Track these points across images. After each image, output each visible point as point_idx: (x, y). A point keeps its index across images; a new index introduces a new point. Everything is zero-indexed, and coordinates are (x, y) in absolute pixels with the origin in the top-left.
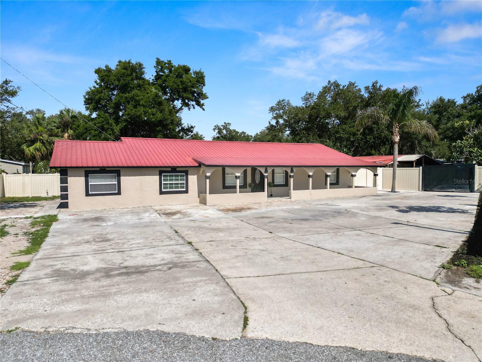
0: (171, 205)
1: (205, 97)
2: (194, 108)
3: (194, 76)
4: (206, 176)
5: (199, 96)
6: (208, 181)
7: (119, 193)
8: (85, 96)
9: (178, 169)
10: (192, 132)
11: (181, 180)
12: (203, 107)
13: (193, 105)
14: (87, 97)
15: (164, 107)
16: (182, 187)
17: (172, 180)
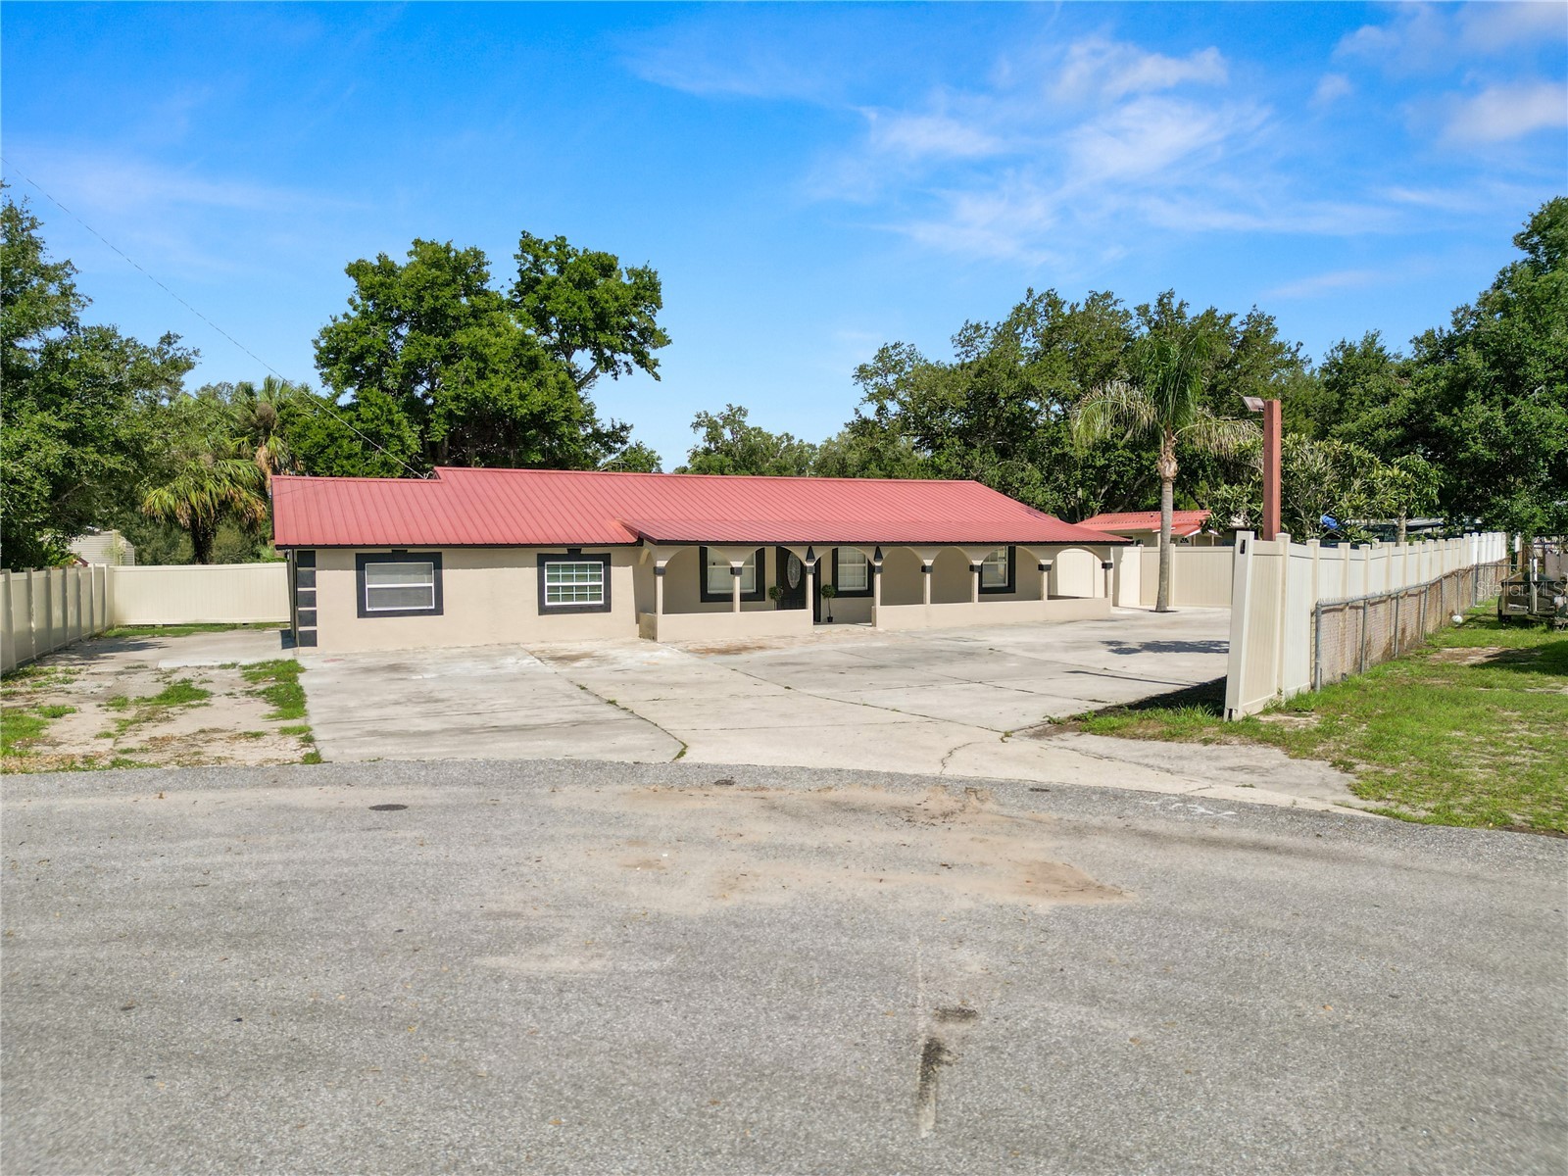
0: (569, 641)
1: (664, 341)
2: (630, 372)
3: (628, 283)
4: (655, 568)
5: (645, 339)
6: (660, 579)
7: (439, 610)
8: (316, 342)
9: (584, 551)
10: (624, 442)
11: (593, 577)
12: (656, 370)
13: (626, 363)
14: (323, 344)
15: (544, 373)
16: (593, 597)
17: (570, 578)
